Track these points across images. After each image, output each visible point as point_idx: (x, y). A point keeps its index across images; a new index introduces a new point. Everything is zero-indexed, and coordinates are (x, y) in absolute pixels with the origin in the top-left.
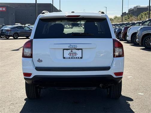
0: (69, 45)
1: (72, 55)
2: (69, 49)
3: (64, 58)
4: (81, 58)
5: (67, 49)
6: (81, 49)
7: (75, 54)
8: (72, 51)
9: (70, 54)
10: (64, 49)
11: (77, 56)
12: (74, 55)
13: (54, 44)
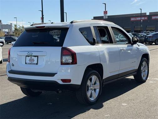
0: (27, 52)
1: (31, 61)
2: (29, 56)
4: (37, 64)
6: (37, 56)
7: (33, 60)
8: (31, 58)
9: (30, 60)
10: (26, 56)
11: (34, 62)
12: (32, 61)
13: (20, 51)
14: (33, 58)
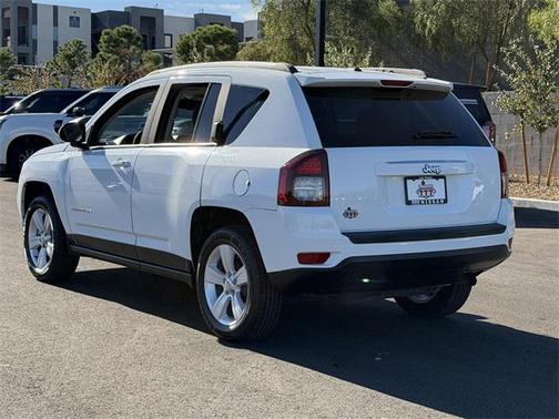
1: (424, 194)
2: (417, 177)
3: (409, 203)
4: (446, 201)
5: (414, 178)
6: (443, 177)
7: (431, 190)
8: (423, 183)
9: (420, 191)
10: (406, 178)
11: (436, 196)
12: (429, 194)
14: (429, 182)
